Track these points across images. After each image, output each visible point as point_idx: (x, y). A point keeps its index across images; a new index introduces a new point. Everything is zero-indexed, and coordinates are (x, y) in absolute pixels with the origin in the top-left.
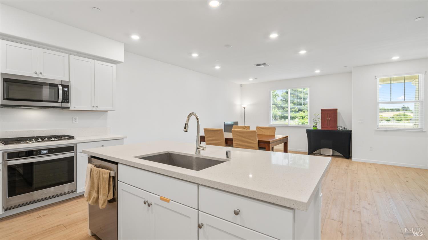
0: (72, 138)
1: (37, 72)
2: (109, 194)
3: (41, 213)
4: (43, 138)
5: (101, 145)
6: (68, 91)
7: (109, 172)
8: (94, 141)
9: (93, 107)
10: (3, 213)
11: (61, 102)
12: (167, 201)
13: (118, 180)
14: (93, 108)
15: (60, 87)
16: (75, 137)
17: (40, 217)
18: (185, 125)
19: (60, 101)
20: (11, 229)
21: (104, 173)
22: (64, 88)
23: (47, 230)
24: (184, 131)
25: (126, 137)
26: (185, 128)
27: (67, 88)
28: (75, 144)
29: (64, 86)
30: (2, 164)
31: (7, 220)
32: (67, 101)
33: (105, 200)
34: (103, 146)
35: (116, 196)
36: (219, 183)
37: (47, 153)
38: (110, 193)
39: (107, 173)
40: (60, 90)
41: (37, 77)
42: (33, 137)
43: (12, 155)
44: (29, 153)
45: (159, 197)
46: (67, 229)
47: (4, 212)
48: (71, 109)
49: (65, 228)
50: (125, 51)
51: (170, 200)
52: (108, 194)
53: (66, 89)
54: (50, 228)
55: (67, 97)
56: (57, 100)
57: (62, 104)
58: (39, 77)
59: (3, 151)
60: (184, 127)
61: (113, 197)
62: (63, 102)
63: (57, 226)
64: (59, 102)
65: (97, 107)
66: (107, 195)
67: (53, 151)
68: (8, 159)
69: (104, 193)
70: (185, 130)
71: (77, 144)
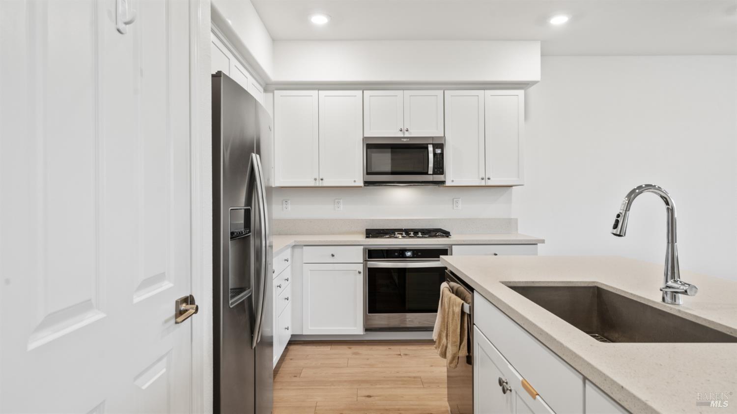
0: (447, 234)
1: (403, 129)
2: (461, 346)
3: (403, 349)
4: (416, 233)
5: (494, 252)
6: (442, 154)
7: (462, 303)
8: (479, 243)
9: (483, 179)
10: (364, 335)
11: (432, 173)
12: (534, 395)
13: (475, 323)
14: (482, 181)
15: (431, 148)
16: (451, 234)
17: (400, 355)
18: (614, 218)
19: (431, 171)
20: (368, 359)
21: (455, 304)
22: (436, 150)
23: (401, 377)
24: (614, 234)
25: (543, 241)
26: (615, 227)
27: (439, 148)
28: (450, 246)
29: (436, 146)
30: (362, 264)
31: (368, 345)
32: (441, 170)
33: (455, 354)
34: (496, 255)
35: (471, 354)
36: (622, 387)
37: (412, 256)
38: (463, 343)
39: (459, 304)
40: (431, 153)
41: (402, 136)
42: (412, 230)
43: (372, 254)
44: (400, 254)
45: (521, 378)
46: (424, 388)
47: (365, 333)
48: (447, 184)
49: (422, 386)
50: (541, 56)
51: (538, 395)
52: (460, 344)
53: (438, 151)
54: (404, 377)
55: (440, 164)
56: (427, 171)
57: (434, 176)
58: (405, 136)
59: (365, 247)
60: (613, 222)
61: (467, 354)
62: (434, 173)
63: (415, 377)
64: (429, 173)
65: (489, 179)
66: (459, 347)
67: (419, 254)
68: (368, 258)
69: (454, 340)
70: (615, 231)
71: (453, 247)
